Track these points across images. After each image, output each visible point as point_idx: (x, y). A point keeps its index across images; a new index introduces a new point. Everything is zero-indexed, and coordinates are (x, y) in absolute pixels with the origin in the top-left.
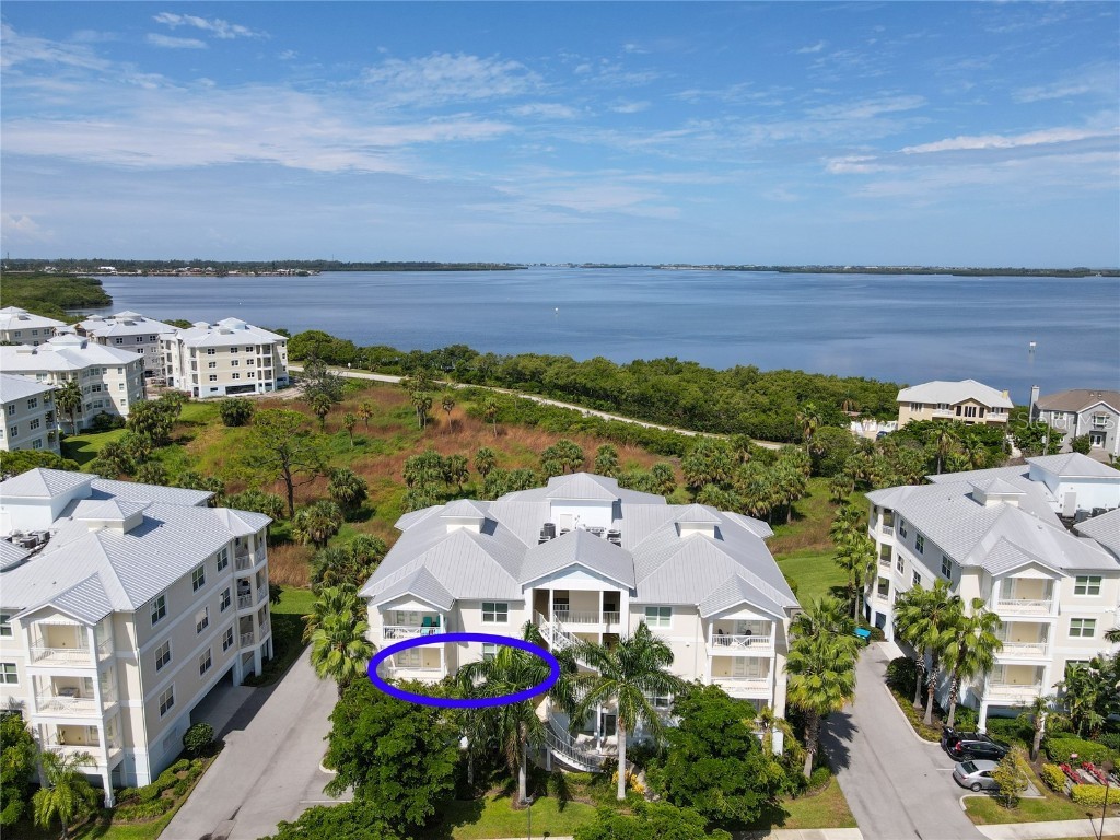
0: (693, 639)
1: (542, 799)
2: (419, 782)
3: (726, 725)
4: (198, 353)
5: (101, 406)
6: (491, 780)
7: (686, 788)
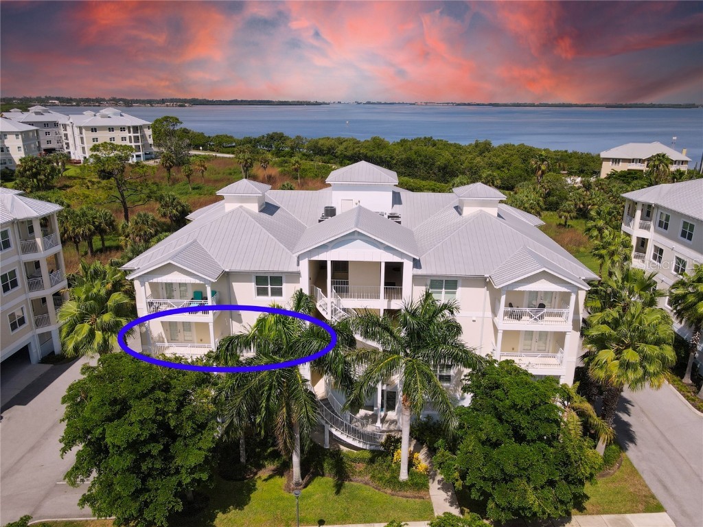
0: (481, 314)
1: (318, 480)
2: (164, 472)
3: (534, 406)
4: (84, 130)
5: (5, 163)
6: (266, 459)
7: (484, 479)
